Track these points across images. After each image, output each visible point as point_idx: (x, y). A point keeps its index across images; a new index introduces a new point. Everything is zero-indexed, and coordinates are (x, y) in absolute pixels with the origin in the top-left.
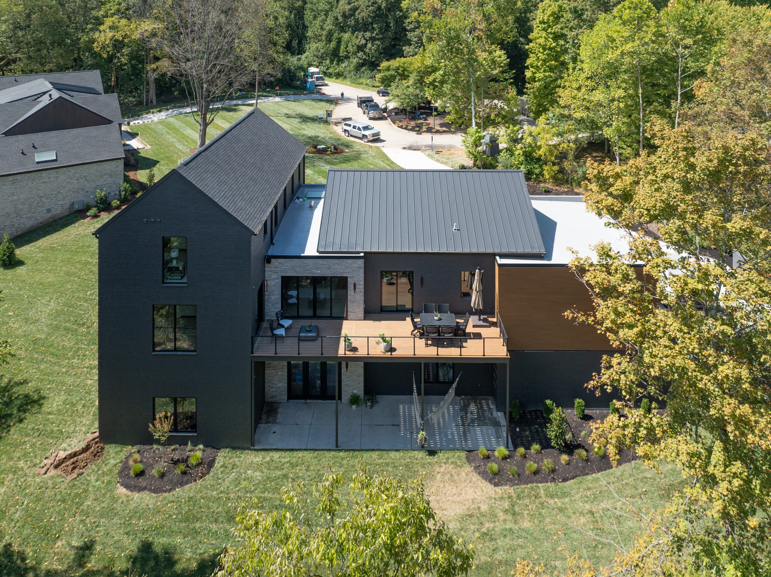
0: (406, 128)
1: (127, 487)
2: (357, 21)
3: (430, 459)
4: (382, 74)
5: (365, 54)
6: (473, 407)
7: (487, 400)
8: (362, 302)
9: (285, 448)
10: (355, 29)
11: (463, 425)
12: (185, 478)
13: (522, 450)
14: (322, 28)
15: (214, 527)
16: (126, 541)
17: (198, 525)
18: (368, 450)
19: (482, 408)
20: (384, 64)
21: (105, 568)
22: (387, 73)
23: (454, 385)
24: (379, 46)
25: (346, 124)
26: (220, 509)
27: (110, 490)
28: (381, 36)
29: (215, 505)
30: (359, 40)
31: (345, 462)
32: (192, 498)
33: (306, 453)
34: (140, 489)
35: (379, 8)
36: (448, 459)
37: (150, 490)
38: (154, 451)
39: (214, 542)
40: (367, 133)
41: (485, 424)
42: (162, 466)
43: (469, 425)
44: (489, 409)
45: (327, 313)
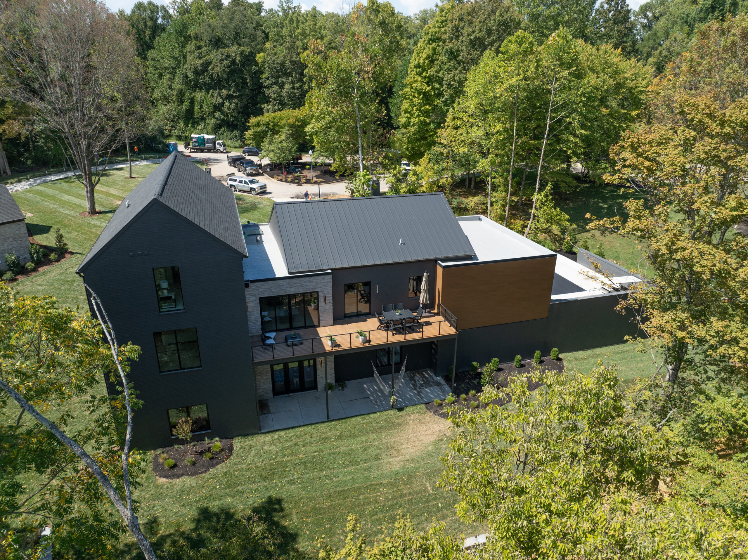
0: (286, 181)
1: (165, 477)
2: (211, 77)
3: (401, 413)
4: (253, 130)
5: (223, 114)
6: (418, 377)
7: (426, 371)
8: (331, 311)
9: (287, 427)
10: (208, 87)
11: (416, 389)
12: (214, 462)
13: (464, 396)
14: (171, 88)
15: (254, 486)
16: (185, 510)
17: (240, 488)
18: (352, 417)
19: (424, 376)
20: (253, 120)
21: (176, 531)
22: (258, 129)
23: (404, 364)
24: (237, 104)
25: (231, 180)
26: (253, 475)
27: (152, 482)
28: (238, 94)
29: (248, 473)
30: (215, 99)
31: (338, 427)
32: (226, 473)
33: (305, 428)
34: (179, 476)
35: (234, 62)
36: (413, 410)
37: (188, 475)
38: (177, 450)
39: (258, 495)
40: (254, 186)
41: (431, 386)
42: (190, 458)
43: (419, 388)
44: (430, 376)
45: (302, 324)
